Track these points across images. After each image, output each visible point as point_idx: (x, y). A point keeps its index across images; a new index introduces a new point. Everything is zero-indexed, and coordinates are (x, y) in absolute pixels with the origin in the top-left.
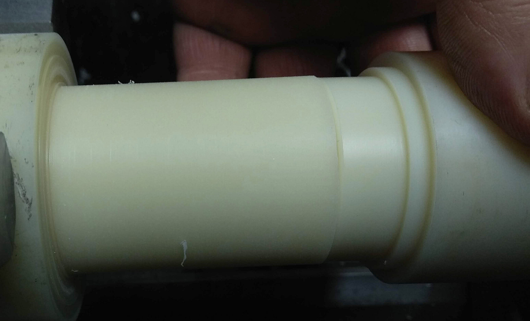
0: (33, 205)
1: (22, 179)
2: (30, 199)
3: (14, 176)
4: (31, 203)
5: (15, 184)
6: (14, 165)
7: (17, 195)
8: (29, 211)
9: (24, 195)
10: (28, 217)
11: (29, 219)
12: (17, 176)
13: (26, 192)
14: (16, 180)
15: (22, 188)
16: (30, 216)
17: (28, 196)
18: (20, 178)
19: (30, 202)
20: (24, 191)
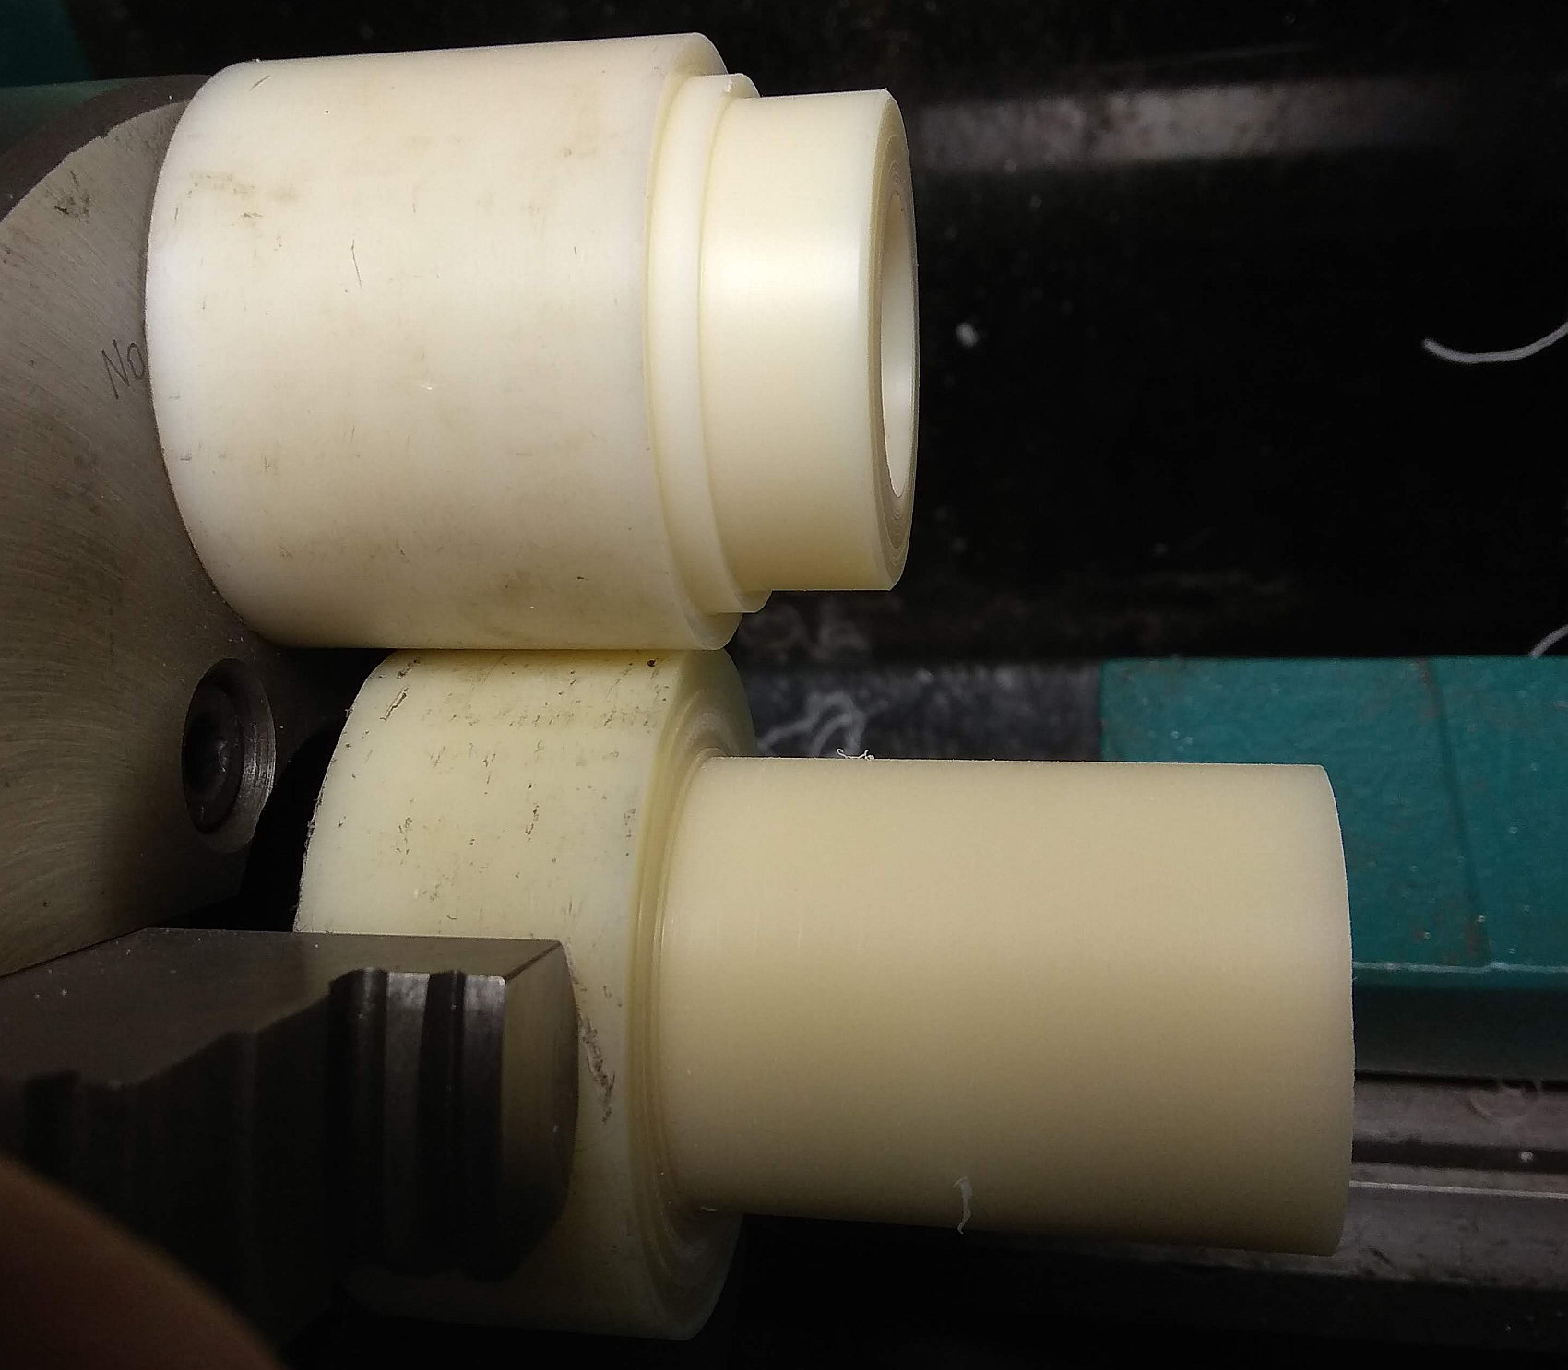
0: (614, 1091)
1: (596, 1031)
2: (610, 1076)
3: (580, 1023)
4: (612, 1087)
5: (581, 1041)
6: (580, 998)
7: (582, 1065)
8: (606, 1102)
9: (598, 1067)
10: (604, 1116)
11: (604, 1120)
12: (585, 1022)
13: (602, 1061)
14: (583, 1032)
15: (595, 1052)
16: (608, 1113)
17: (605, 1070)
18: (593, 1029)
19: (610, 1082)
20: (598, 1057)
